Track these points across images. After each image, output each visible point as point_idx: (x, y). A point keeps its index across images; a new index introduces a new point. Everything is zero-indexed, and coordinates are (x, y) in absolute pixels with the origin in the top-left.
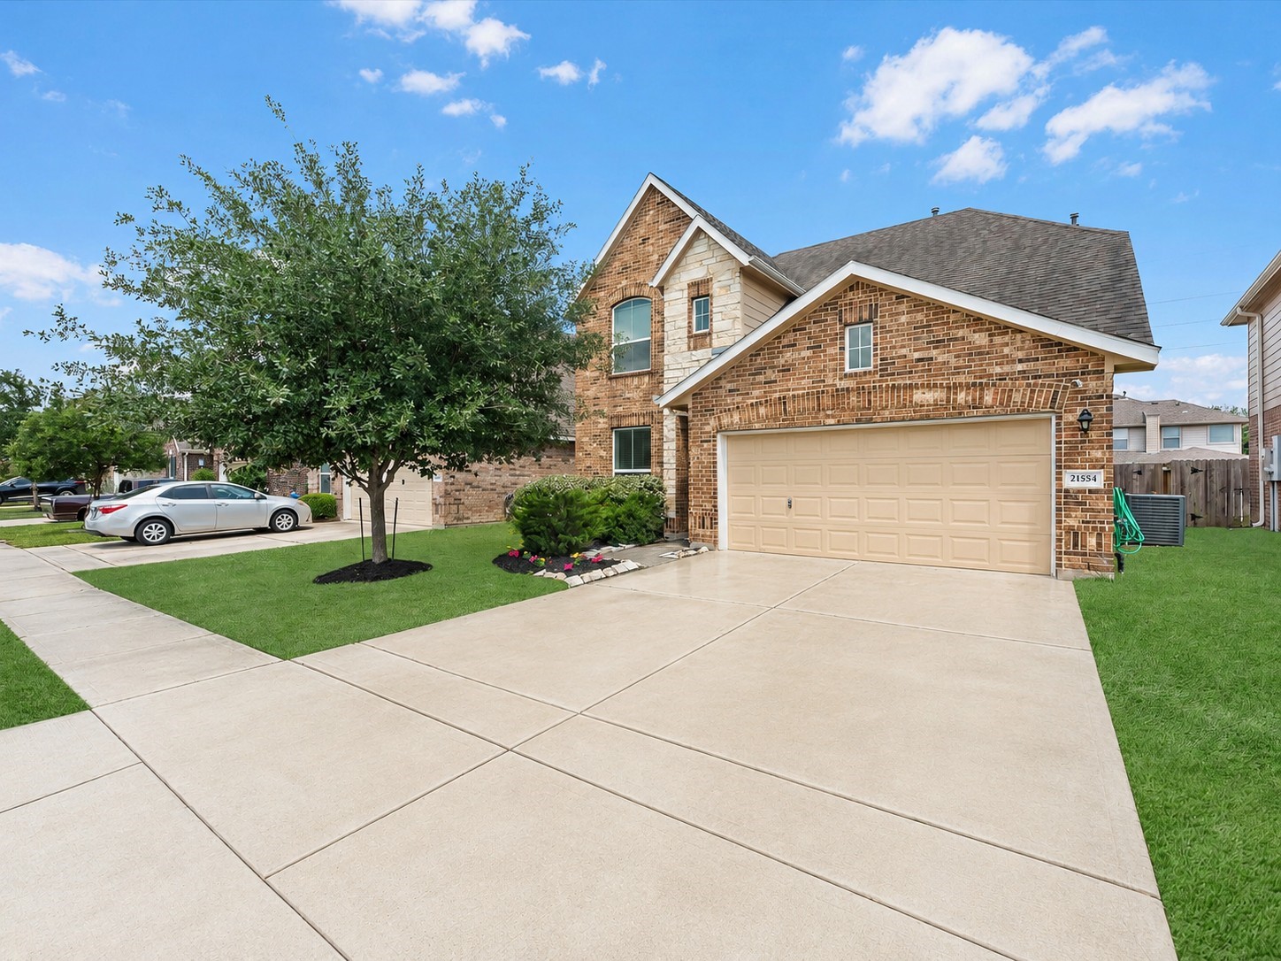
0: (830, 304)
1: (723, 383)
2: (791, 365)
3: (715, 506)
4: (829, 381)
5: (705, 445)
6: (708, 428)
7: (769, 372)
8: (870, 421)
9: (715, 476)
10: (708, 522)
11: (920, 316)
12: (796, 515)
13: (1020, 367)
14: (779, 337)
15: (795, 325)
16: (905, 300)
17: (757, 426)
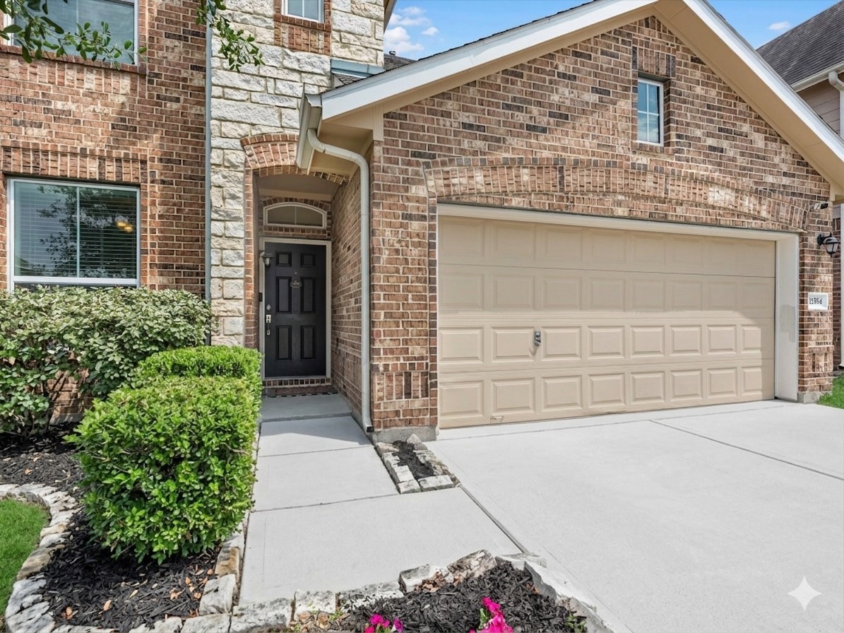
0: (620, 33)
1: (450, 105)
2: (569, 109)
3: (433, 351)
4: (620, 151)
5: (415, 226)
6: (418, 191)
7: (535, 110)
8: (665, 219)
9: (433, 290)
10: (417, 384)
11: (713, 93)
12: (548, 356)
13: (786, 181)
14: (551, 56)
15: (575, 45)
16: (700, 65)
17: (516, 202)
